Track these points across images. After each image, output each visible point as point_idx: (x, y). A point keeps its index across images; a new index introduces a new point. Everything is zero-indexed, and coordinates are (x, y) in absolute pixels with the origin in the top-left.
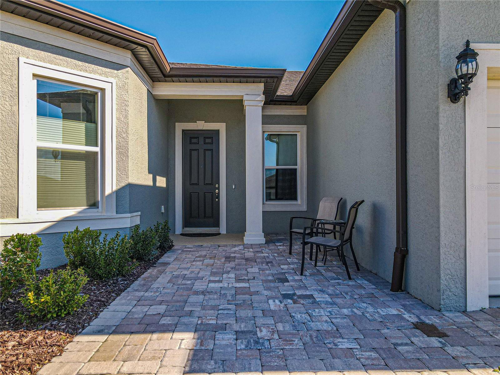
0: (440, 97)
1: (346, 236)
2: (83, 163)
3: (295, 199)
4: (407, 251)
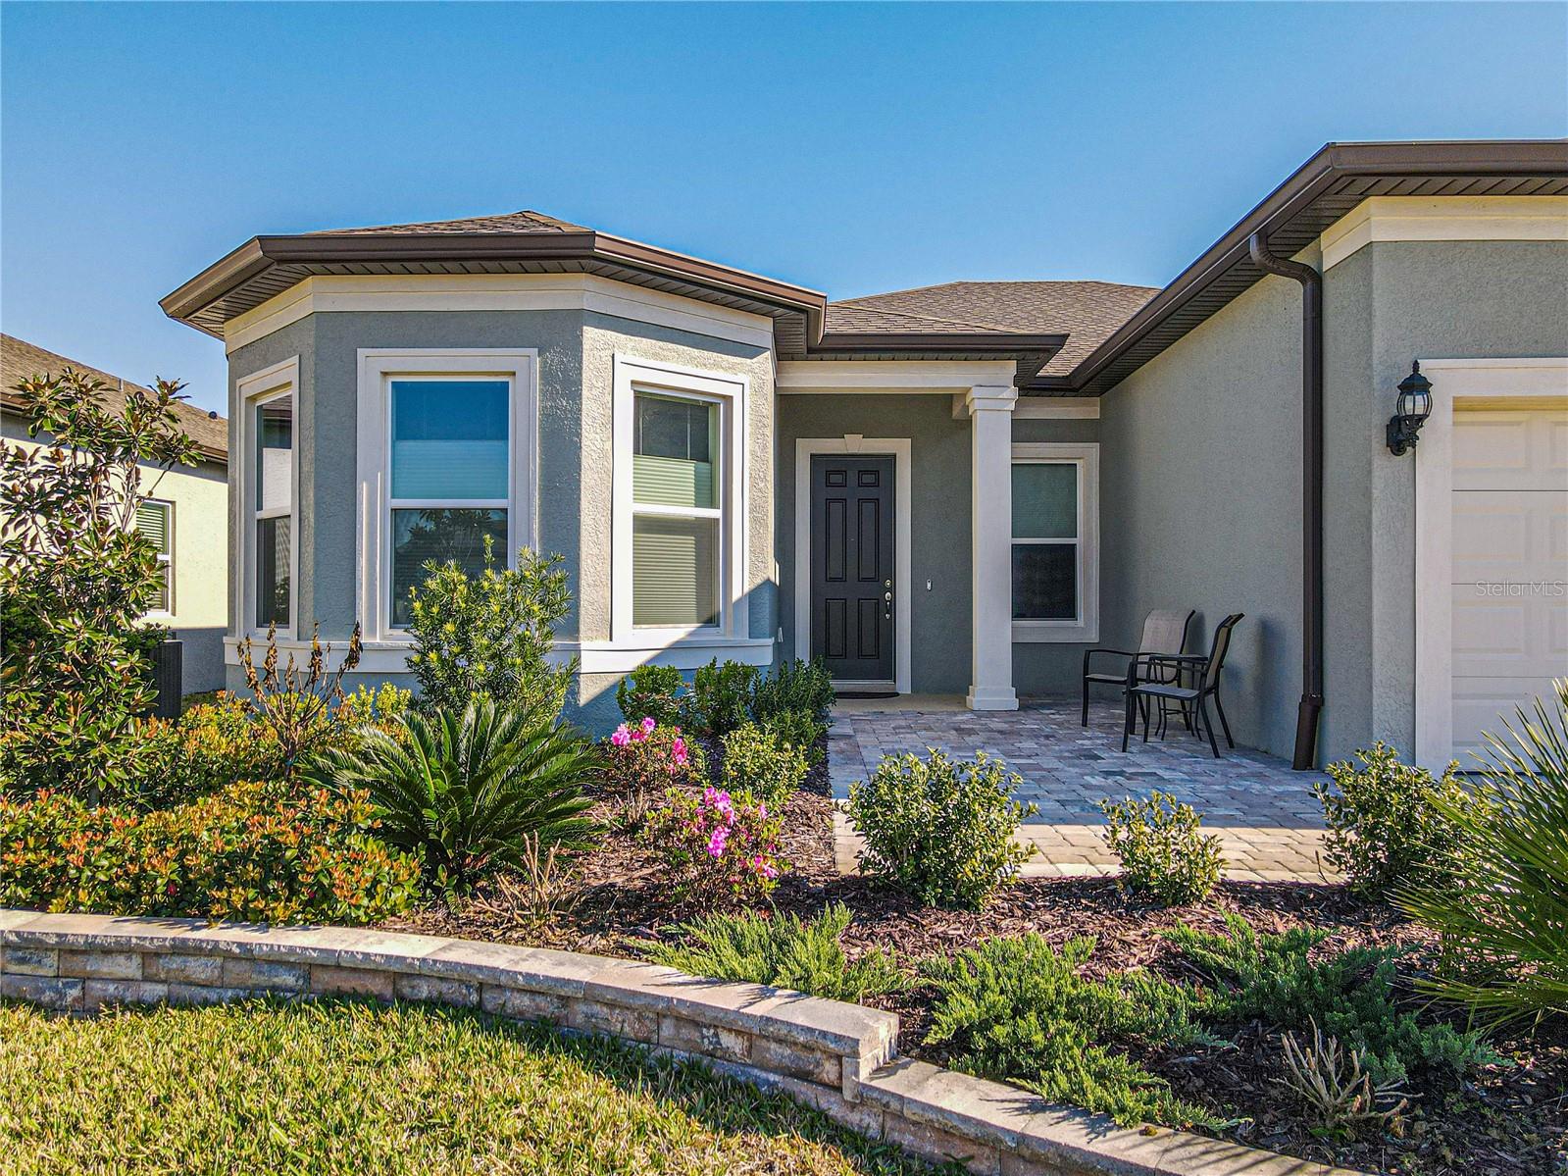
0: (1373, 443)
1: (1210, 681)
2: (690, 540)
3: (1071, 614)
4: (1322, 701)
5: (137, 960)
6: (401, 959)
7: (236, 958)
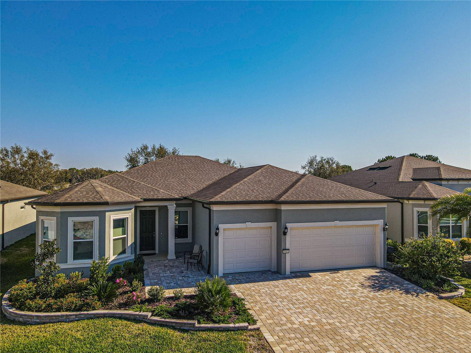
0: (214, 233)
3: (187, 237)
5: (75, 316)
6: (105, 313)
7: (87, 315)
